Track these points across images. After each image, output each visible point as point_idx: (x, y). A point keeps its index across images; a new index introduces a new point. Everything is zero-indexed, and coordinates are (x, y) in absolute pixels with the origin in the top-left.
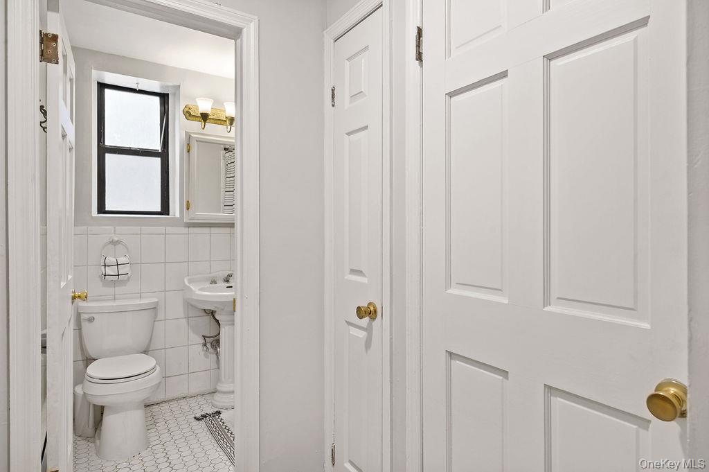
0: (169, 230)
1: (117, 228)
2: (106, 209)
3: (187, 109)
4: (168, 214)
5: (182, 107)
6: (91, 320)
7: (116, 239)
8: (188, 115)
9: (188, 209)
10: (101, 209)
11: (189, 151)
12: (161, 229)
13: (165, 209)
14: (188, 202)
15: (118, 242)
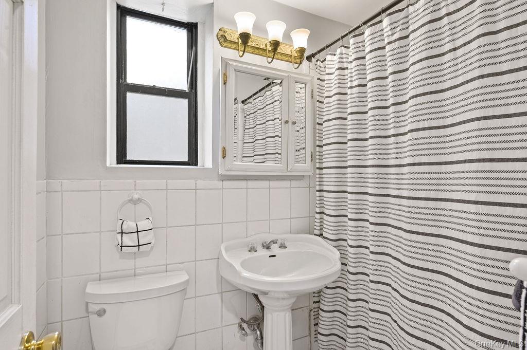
0: (201, 183)
1: (137, 181)
2: (128, 159)
3: (221, 33)
4: (196, 165)
5: (216, 31)
6: (101, 313)
7: (136, 196)
8: (222, 40)
9: (224, 157)
10: (122, 158)
11: (225, 83)
12: (191, 183)
13: (193, 159)
14: (224, 148)
15: (140, 200)
